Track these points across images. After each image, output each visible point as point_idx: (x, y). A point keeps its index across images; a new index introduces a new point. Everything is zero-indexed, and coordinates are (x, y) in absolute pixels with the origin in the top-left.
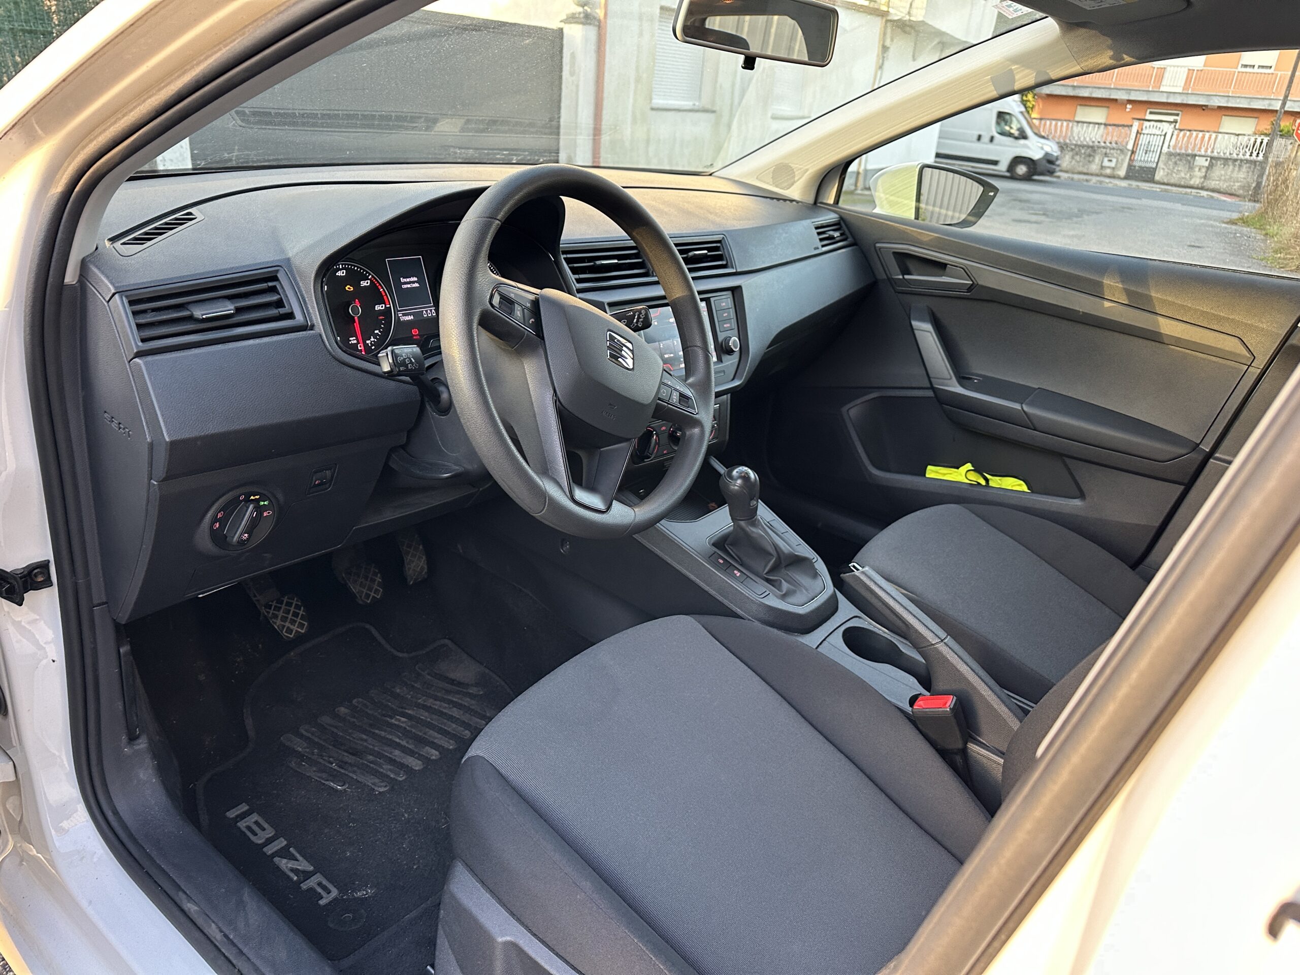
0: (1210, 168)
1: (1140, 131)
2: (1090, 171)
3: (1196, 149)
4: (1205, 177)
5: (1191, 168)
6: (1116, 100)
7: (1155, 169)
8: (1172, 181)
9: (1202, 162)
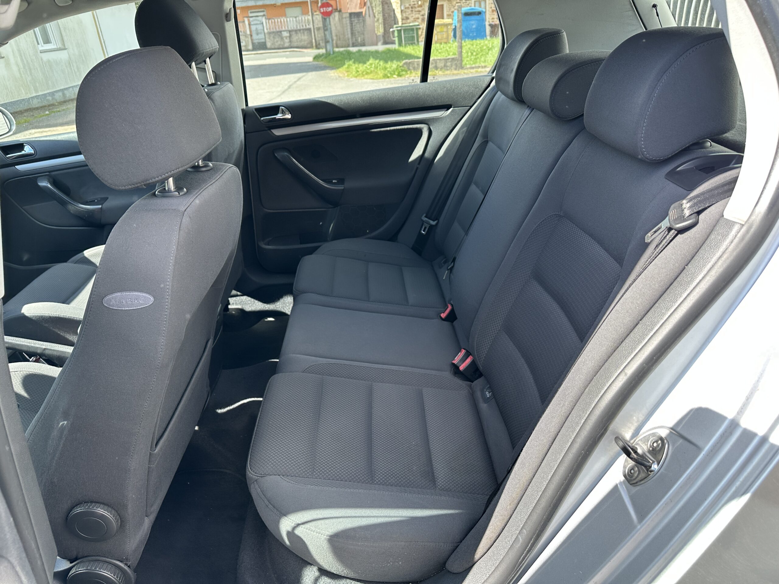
0: (290, 36)
1: (250, 23)
4: (290, 41)
5: (282, 38)
7: (265, 42)
9: (285, 34)
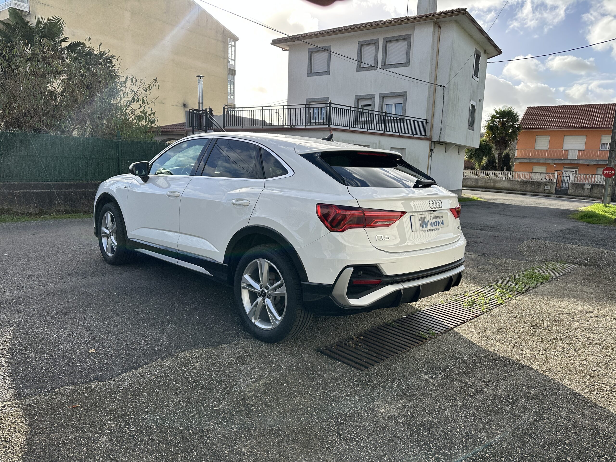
0: (591, 189)
1: (559, 175)
2: (539, 191)
3: (584, 181)
4: (590, 192)
5: (583, 189)
6: (549, 163)
7: (567, 190)
8: (576, 194)
9: (587, 186)
